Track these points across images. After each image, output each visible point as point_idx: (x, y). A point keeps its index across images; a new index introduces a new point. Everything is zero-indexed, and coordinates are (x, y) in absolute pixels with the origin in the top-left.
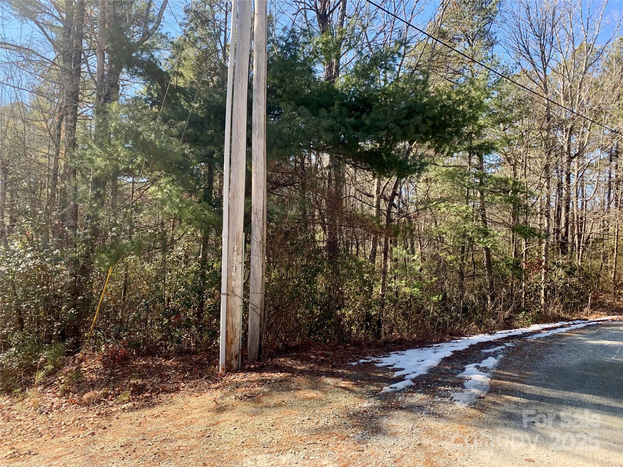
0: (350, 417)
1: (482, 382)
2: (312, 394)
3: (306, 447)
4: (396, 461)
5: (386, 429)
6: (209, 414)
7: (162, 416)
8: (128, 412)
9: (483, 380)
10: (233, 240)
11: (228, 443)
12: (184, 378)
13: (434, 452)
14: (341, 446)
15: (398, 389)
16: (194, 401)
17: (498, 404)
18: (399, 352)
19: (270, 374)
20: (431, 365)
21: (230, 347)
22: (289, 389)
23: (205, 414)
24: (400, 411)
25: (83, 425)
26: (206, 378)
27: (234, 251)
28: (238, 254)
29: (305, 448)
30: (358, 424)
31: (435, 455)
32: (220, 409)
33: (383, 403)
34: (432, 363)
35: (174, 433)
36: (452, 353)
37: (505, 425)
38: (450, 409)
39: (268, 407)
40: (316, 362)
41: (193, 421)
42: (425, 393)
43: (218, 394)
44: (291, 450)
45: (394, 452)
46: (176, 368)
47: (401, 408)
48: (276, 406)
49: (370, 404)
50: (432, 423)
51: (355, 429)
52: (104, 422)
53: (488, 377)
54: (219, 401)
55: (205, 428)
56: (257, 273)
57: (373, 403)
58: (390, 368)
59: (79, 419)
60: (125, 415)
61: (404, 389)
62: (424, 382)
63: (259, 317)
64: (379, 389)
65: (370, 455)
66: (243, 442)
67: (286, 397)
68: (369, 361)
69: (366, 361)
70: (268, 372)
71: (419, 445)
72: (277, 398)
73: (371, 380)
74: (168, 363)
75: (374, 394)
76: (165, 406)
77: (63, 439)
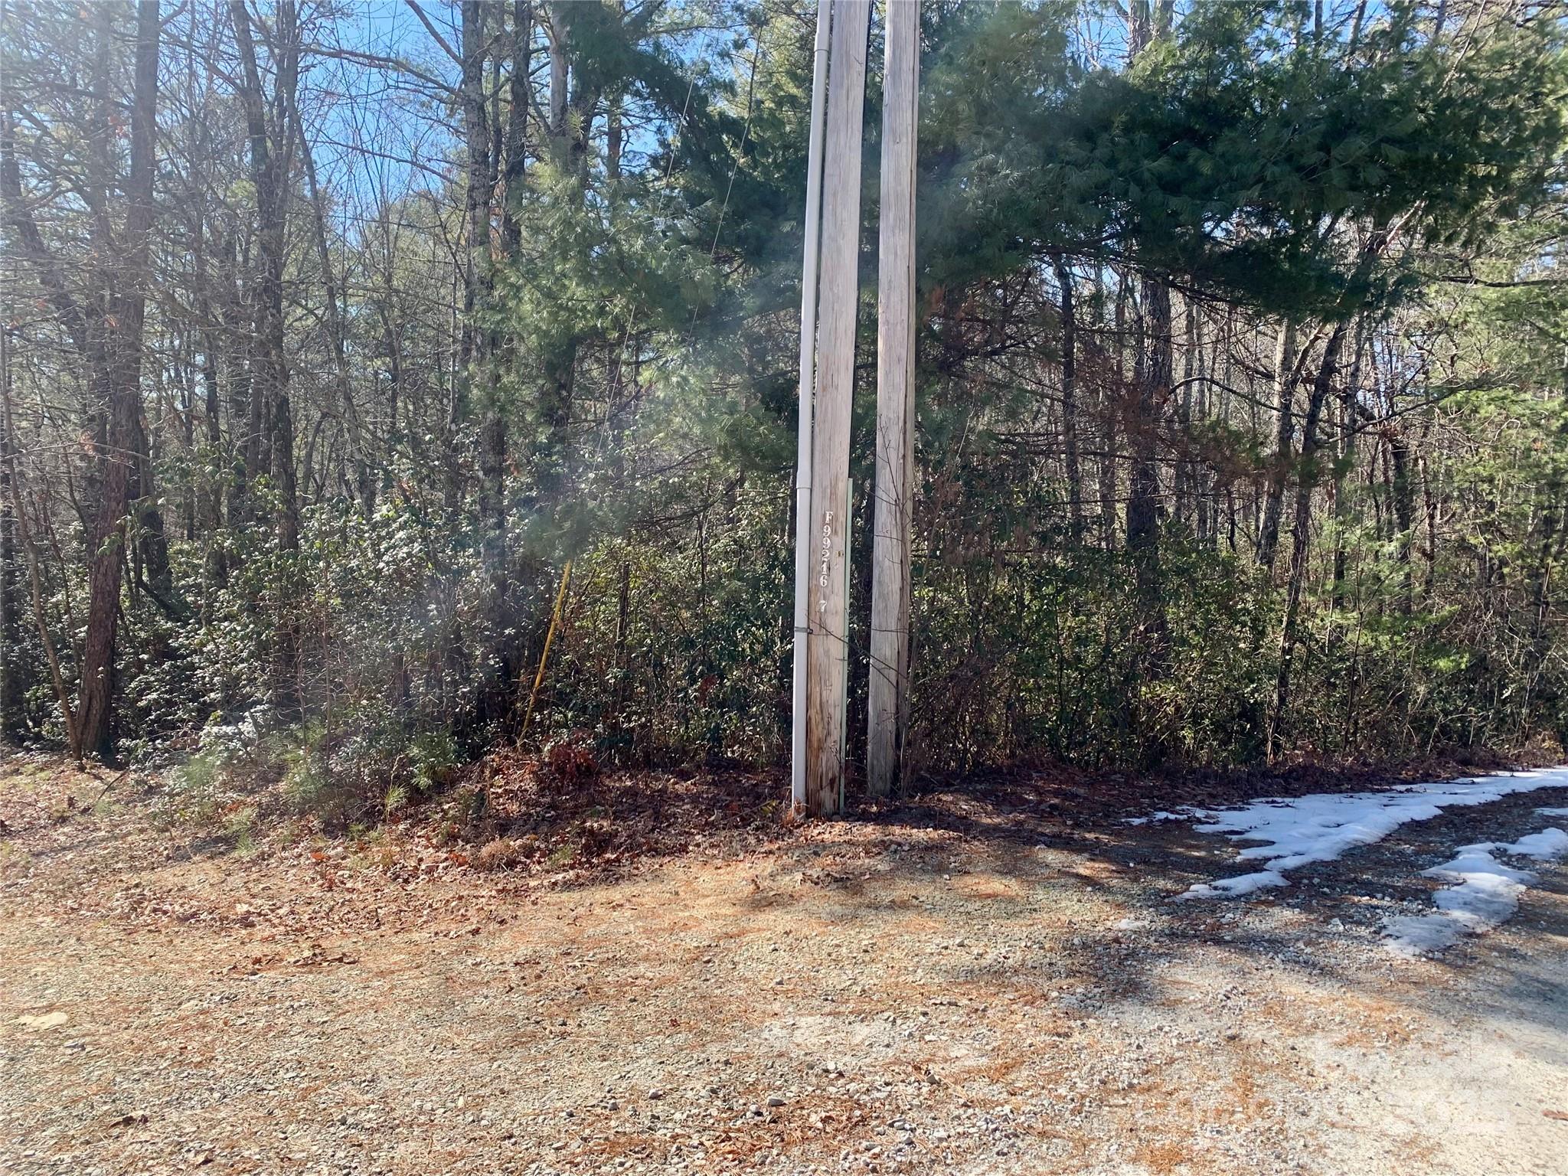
0: (1070, 949)
1: (1495, 894)
2: (997, 885)
3: (928, 1010)
4: (1147, 1072)
5: (1154, 988)
6: (728, 910)
7: (628, 905)
8: (562, 891)
9: (1502, 889)
10: (823, 497)
11: (746, 980)
12: (707, 823)
13: (1268, 1061)
14: (1019, 1017)
15: (1232, 893)
16: (707, 878)
17: (1524, 957)
18: (1279, 800)
19: (908, 830)
20: (1356, 836)
21: (817, 757)
22: (940, 869)
23: (723, 911)
24: (1213, 949)
25: (462, 911)
26: (757, 829)
27: (824, 524)
28: (835, 532)
29: (925, 1014)
30: (1084, 968)
31: (1266, 1068)
32: (761, 901)
33: (1176, 925)
34: (1362, 833)
35: (637, 946)
36: (1440, 812)
37: (1521, 1015)
38: (1364, 958)
39: (875, 906)
40: (1035, 809)
41: (691, 923)
42: (1306, 908)
43: (768, 865)
44: (886, 1014)
45: (1152, 1047)
46: (695, 799)
47: (1219, 942)
48: (893, 906)
49: (1139, 924)
50: (1293, 987)
51: (1072, 981)
52: (504, 910)
53: (1522, 882)
54: (765, 884)
55: (706, 943)
56: (887, 580)
57: (1146, 923)
58: (1235, 838)
59: (461, 898)
60: (553, 897)
61: (1252, 893)
62: (1316, 881)
63: (894, 690)
64: (1178, 887)
65: (1084, 1048)
66: (780, 983)
67: (926, 890)
68: (1181, 817)
69: (1172, 817)
70: (903, 823)
71: (1232, 1038)
72: (902, 889)
73: (1164, 865)
74: (681, 788)
75: (1160, 901)
76: (643, 883)
77: (415, 936)
